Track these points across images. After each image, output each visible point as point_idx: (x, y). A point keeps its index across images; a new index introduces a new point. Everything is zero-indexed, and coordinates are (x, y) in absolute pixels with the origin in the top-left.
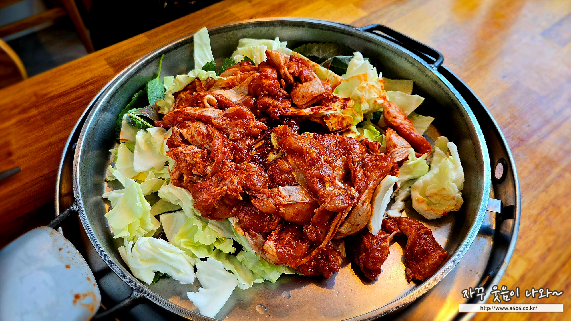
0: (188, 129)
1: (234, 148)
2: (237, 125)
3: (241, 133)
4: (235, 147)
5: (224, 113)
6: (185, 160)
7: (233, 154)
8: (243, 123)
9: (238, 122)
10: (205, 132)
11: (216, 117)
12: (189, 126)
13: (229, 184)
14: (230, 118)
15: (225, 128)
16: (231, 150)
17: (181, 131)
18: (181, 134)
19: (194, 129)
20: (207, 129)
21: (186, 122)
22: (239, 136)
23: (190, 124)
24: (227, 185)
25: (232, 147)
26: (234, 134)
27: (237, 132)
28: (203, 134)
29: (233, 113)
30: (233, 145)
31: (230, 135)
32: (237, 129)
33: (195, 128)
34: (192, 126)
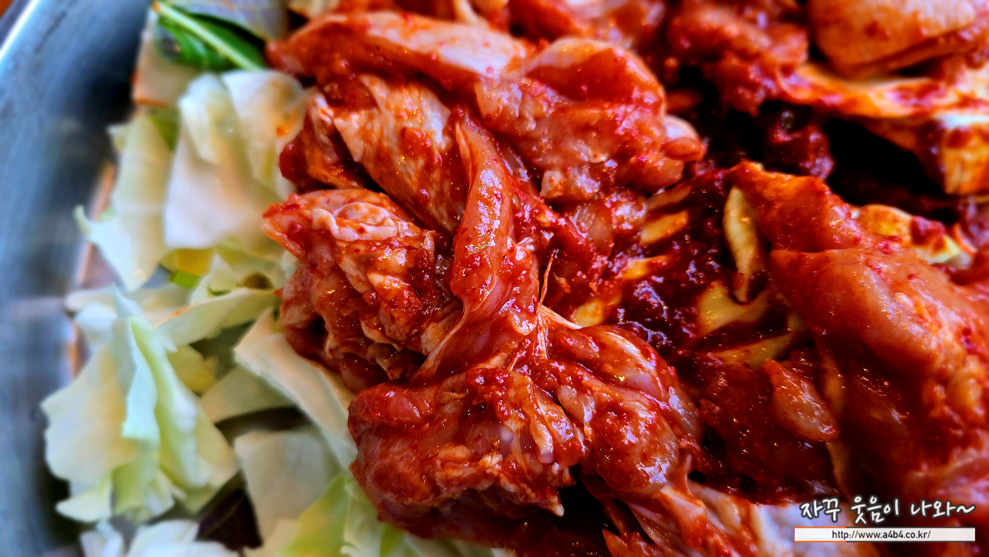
0: (371, 118)
1: (554, 243)
2: (583, 130)
3: (596, 170)
4: (562, 240)
5: (534, 63)
6: (337, 270)
7: (547, 274)
8: (613, 124)
9: (592, 113)
10: (439, 141)
11: (495, 75)
12: (372, 103)
13: (516, 445)
14: (560, 89)
15: (529, 138)
16: (541, 254)
17: (339, 123)
18: (336, 136)
19: (392, 123)
20: (449, 131)
21: (366, 80)
22: (587, 185)
23: (379, 90)
24: (505, 450)
25: (548, 236)
26: (564, 170)
27: (580, 165)
28: (428, 152)
29: (573, 67)
30: (554, 228)
31: (547, 174)
32: (584, 151)
33: (398, 117)
34: (388, 107)
